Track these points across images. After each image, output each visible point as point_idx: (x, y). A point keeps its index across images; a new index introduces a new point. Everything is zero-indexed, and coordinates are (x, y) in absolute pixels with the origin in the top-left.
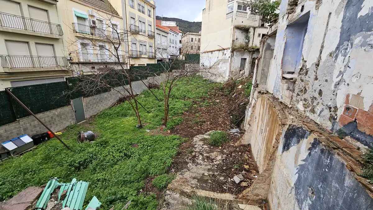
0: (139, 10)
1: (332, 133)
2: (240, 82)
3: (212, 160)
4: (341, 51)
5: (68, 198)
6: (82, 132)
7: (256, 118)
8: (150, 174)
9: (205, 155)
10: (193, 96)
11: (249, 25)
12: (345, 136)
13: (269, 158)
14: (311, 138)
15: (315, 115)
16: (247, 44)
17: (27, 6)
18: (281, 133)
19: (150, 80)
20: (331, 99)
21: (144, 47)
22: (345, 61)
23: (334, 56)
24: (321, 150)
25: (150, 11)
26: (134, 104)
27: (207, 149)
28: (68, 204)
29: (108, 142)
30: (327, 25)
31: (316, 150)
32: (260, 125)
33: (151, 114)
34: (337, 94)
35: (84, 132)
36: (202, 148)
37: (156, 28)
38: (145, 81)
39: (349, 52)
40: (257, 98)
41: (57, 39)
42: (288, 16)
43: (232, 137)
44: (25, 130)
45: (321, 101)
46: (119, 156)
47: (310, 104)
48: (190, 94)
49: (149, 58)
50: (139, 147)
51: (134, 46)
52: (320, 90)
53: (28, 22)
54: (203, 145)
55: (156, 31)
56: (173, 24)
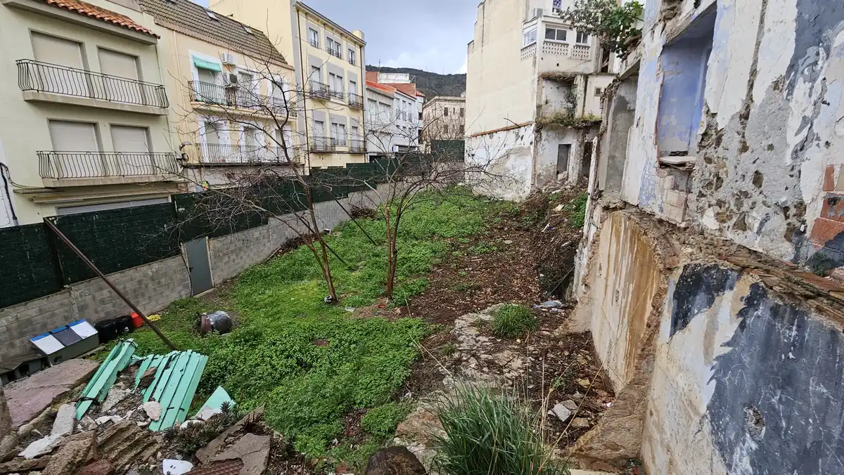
0: (330, 52)
1: (797, 268)
2: (557, 198)
3: (501, 370)
4: (802, 72)
5: (158, 383)
6: (205, 314)
7: (600, 269)
8: (355, 404)
9: (483, 356)
10: (452, 233)
11: (573, 71)
12: (831, 268)
13: (639, 351)
14: (743, 287)
15: (749, 233)
16: (571, 111)
17: (96, 50)
18: (665, 291)
19: (355, 198)
20: (787, 188)
21: (341, 130)
22: (813, 90)
23: (785, 87)
24: (771, 309)
25: (352, 52)
26: (320, 252)
27: (488, 344)
28: (156, 396)
29: (260, 334)
30: (762, 21)
31: (759, 313)
32: (610, 283)
33: (357, 274)
34: (800, 172)
35: (208, 314)
36: (477, 342)
37: (367, 87)
38: (343, 202)
39: (822, 68)
40: (601, 222)
41: (155, 117)
42: (665, 25)
43: (546, 316)
44: (82, 308)
45: (760, 198)
46: (286, 367)
47: (732, 210)
48: (445, 228)
49: (352, 153)
50: (331, 344)
51: (319, 127)
52: (757, 172)
53: (97, 81)
54: (477, 336)
55: (367, 95)
56: (404, 79)
